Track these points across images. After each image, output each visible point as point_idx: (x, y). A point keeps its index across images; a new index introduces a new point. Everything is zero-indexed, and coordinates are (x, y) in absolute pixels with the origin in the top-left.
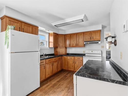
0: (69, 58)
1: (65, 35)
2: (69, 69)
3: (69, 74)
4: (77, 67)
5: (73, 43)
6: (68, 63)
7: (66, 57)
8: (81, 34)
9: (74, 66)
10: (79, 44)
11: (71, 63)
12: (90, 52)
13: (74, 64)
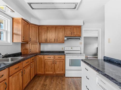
0: (46, 57)
1: (39, 26)
2: (47, 73)
3: (47, 81)
4: (58, 68)
5: (51, 38)
6: (45, 64)
7: (42, 56)
8: (61, 27)
9: (53, 67)
10: (58, 40)
11: (49, 63)
12: (70, 49)
13: (53, 65)
